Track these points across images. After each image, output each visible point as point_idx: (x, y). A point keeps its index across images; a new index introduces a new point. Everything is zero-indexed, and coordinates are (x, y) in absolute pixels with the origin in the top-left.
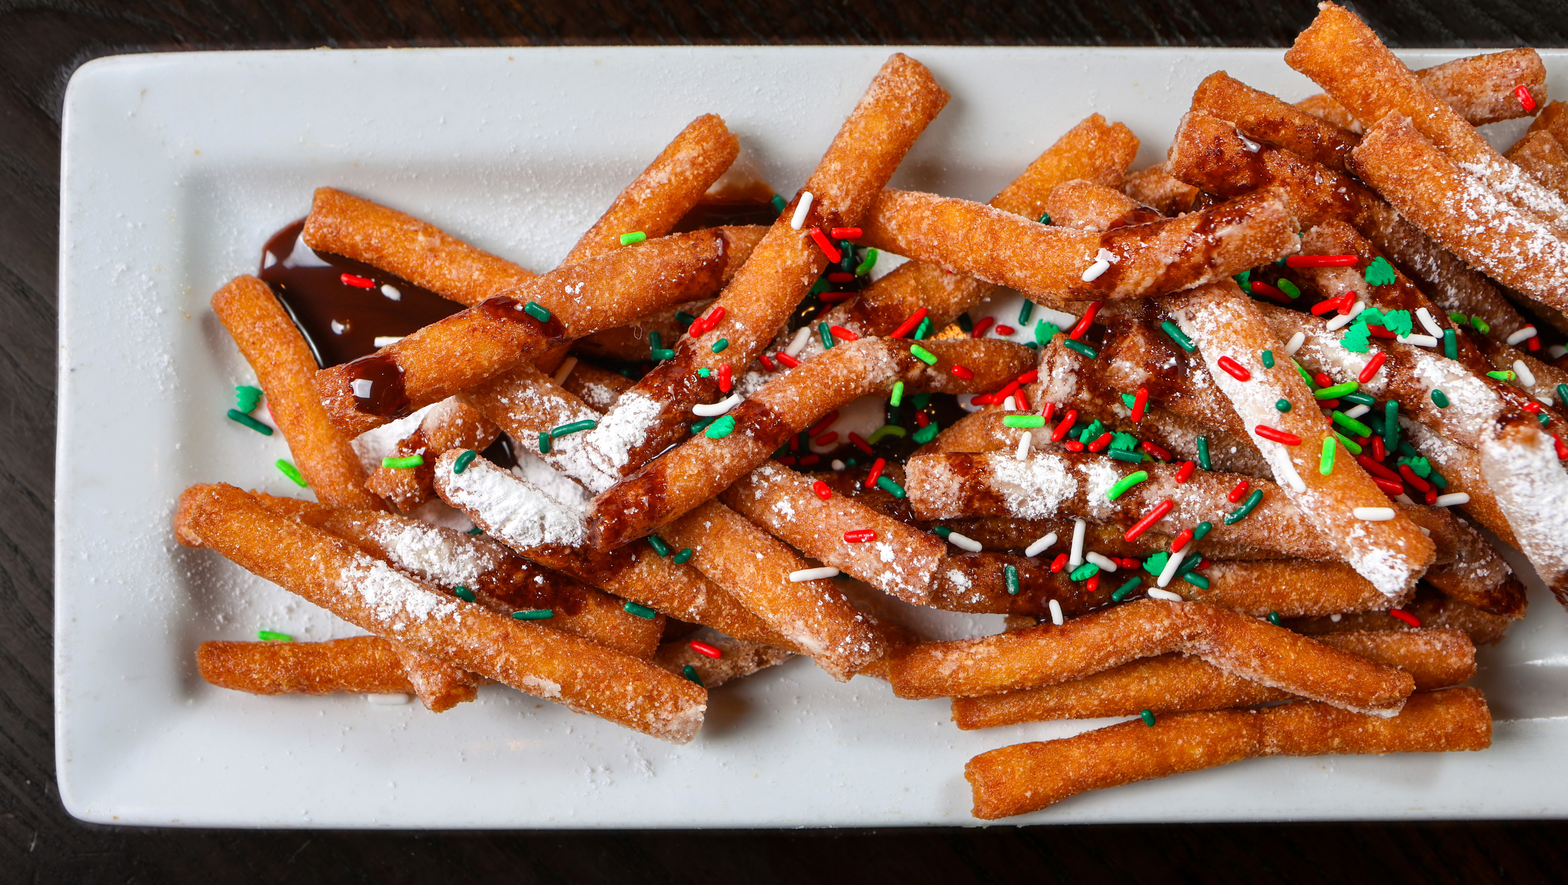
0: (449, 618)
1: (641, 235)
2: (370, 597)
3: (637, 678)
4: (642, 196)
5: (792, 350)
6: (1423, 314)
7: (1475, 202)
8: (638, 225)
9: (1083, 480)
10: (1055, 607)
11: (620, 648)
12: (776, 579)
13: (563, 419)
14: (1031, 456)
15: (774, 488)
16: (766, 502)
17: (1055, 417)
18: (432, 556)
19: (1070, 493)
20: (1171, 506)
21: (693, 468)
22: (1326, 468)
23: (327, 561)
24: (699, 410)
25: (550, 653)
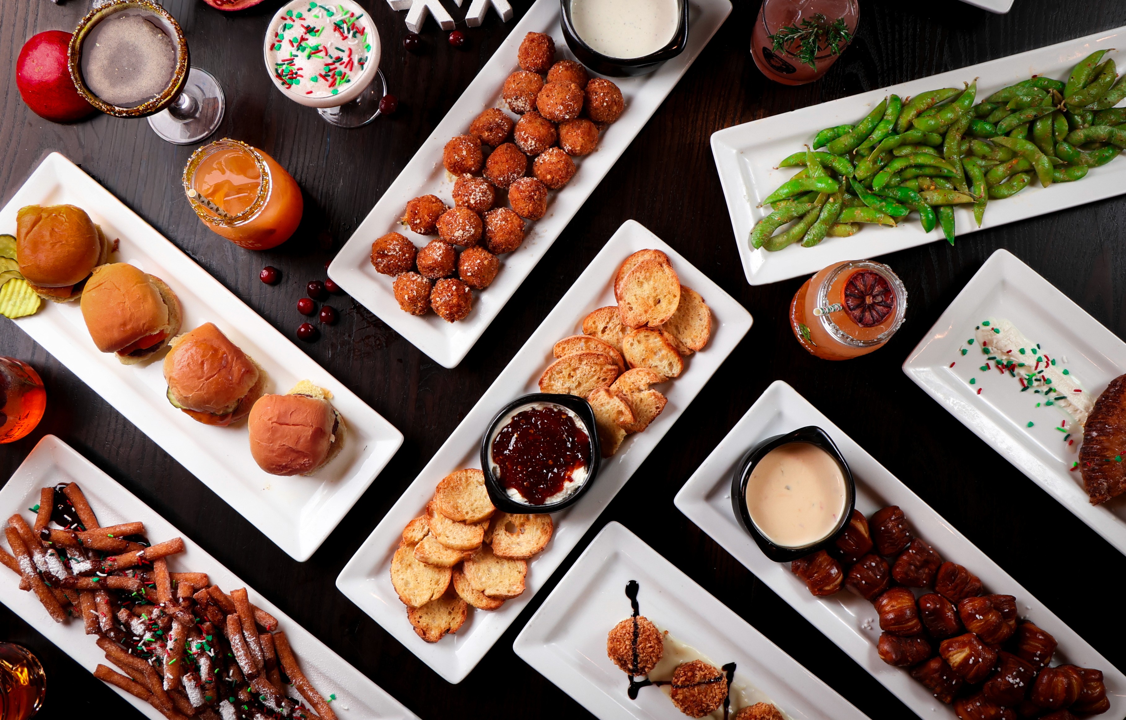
0: (31, 576)
1: (112, 536)
2: (21, 563)
3: (54, 607)
4: (118, 529)
5: (127, 572)
6: (212, 650)
7: (235, 639)
8: (113, 534)
9: (145, 634)
10: (130, 650)
11: (58, 601)
12: (88, 609)
13: (76, 557)
14: (141, 623)
15: (100, 595)
16: (98, 596)
17: (150, 619)
18: (40, 562)
19: (141, 634)
20: (155, 649)
21: (85, 583)
22: (170, 663)
23: (19, 552)
24: (98, 573)
25: (43, 593)
